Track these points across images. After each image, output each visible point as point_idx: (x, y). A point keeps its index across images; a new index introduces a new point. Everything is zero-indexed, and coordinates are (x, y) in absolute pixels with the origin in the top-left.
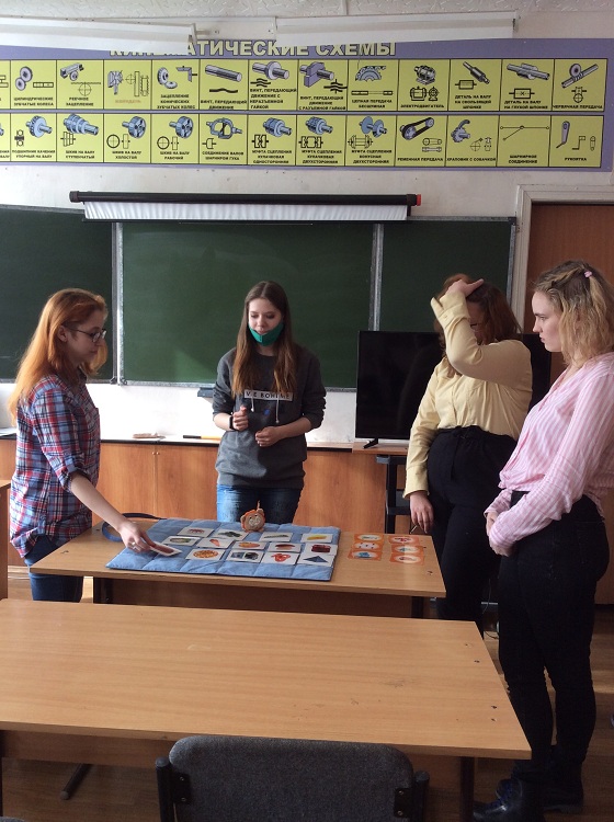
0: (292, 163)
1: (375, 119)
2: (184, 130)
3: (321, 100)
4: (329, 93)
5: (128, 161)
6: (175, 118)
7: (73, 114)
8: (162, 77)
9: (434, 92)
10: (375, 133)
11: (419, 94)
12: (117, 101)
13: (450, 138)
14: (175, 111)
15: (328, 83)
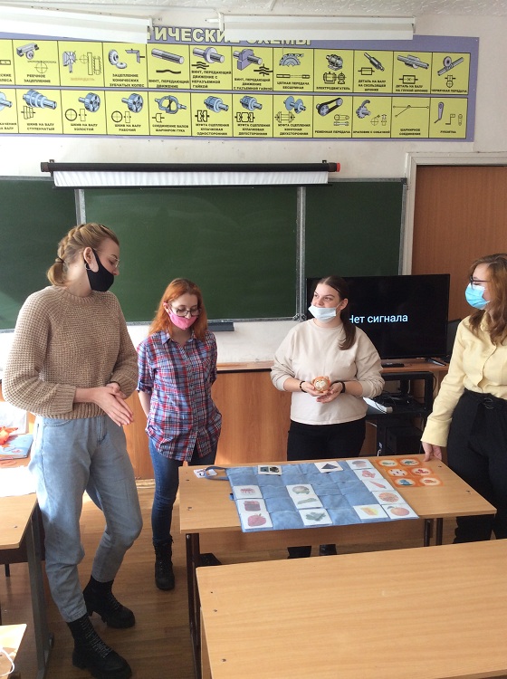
0: (230, 135)
1: (296, 98)
2: (135, 105)
3: (252, 82)
4: (258, 76)
5: (86, 132)
6: (127, 95)
7: (32, 90)
8: (112, 58)
9: (342, 77)
10: (296, 110)
11: (330, 78)
12: (72, 79)
13: (355, 115)
14: (126, 88)
15: (257, 67)
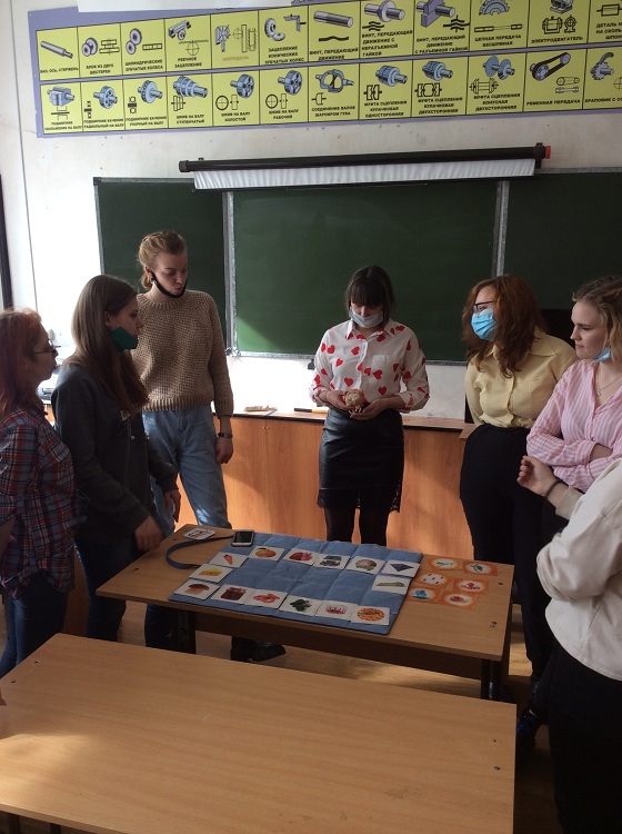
0: (407, 114)
1: (501, 58)
2: (292, 86)
3: (440, 42)
4: (449, 32)
5: (237, 123)
6: (284, 73)
7: (182, 76)
8: (269, 28)
9: (572, 22)
10: (500, 75)
11: (553, 25)
12: (225, 59)
13: (589, 75)
14: (283, 65)
15: (448, 20)
